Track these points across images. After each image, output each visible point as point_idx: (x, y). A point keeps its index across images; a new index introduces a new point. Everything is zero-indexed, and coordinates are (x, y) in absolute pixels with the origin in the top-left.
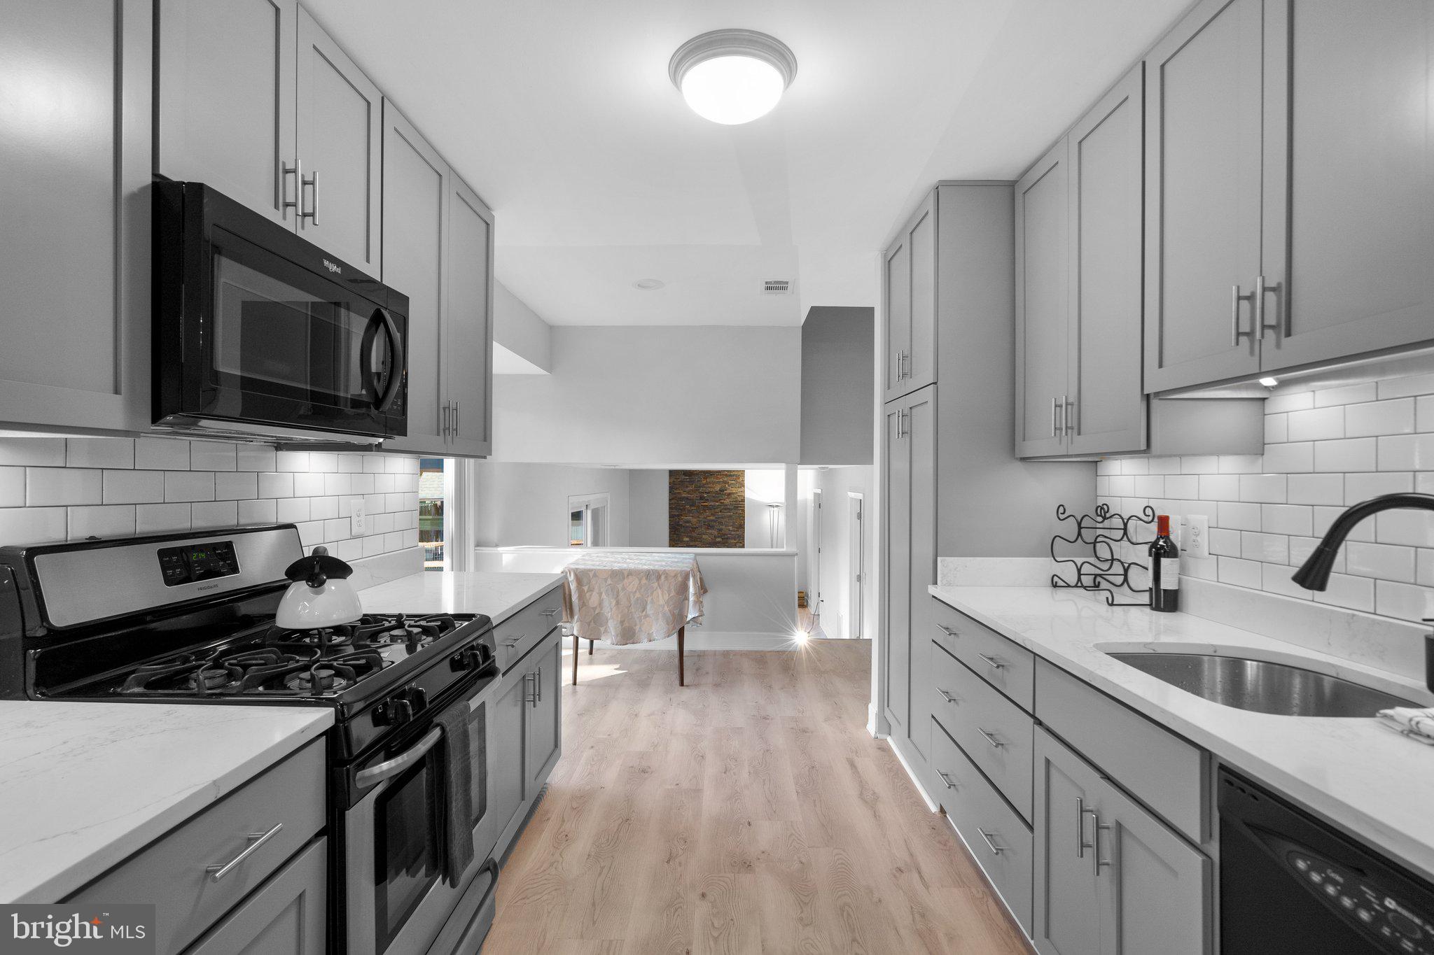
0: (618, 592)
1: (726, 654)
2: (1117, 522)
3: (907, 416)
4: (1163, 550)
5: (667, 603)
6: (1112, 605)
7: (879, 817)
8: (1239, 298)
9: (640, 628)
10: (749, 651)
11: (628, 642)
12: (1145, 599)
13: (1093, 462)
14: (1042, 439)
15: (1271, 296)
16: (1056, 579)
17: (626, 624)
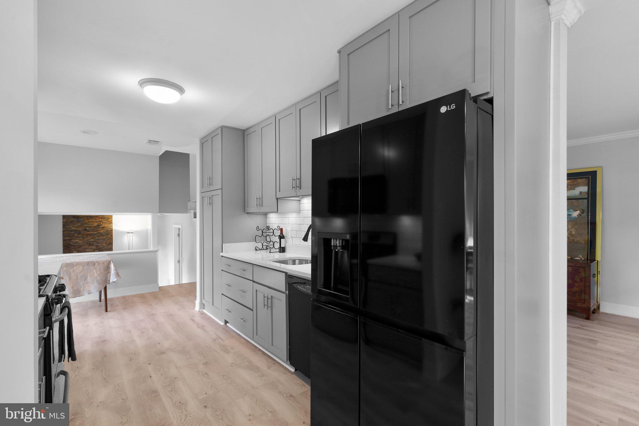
0: (70, 273)
1: (124, 297)
2: (271, 231)
3: (211, 198)
4: (282, 237)
5: (99, 275)
6: (270, 252)
7: (206, 330)
8: (293, 180)
9: (84, 288)
10: (136, 295)
11: (76, 296)
12: (278, 250)
13: (266, 214)
14: (253, 208)
15: (298, 180)
16: (256, 248)
17: (75, 288)
